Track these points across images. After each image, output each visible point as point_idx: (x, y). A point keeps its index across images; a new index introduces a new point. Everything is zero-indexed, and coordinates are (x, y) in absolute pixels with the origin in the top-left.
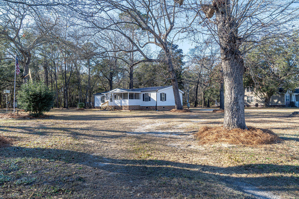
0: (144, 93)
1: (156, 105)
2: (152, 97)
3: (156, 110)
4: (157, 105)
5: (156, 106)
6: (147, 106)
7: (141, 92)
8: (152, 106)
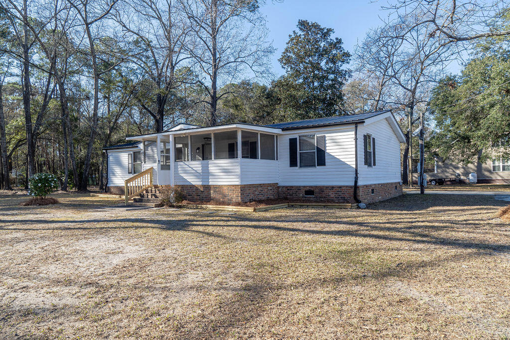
0: (295, 134)
1: (356, 182)
2: (331, 149)
3: (358, 201)
4: (360, 183)
5: (356, 187)
6: (311, 187)
7: (283, 130)
8: (333, 187)
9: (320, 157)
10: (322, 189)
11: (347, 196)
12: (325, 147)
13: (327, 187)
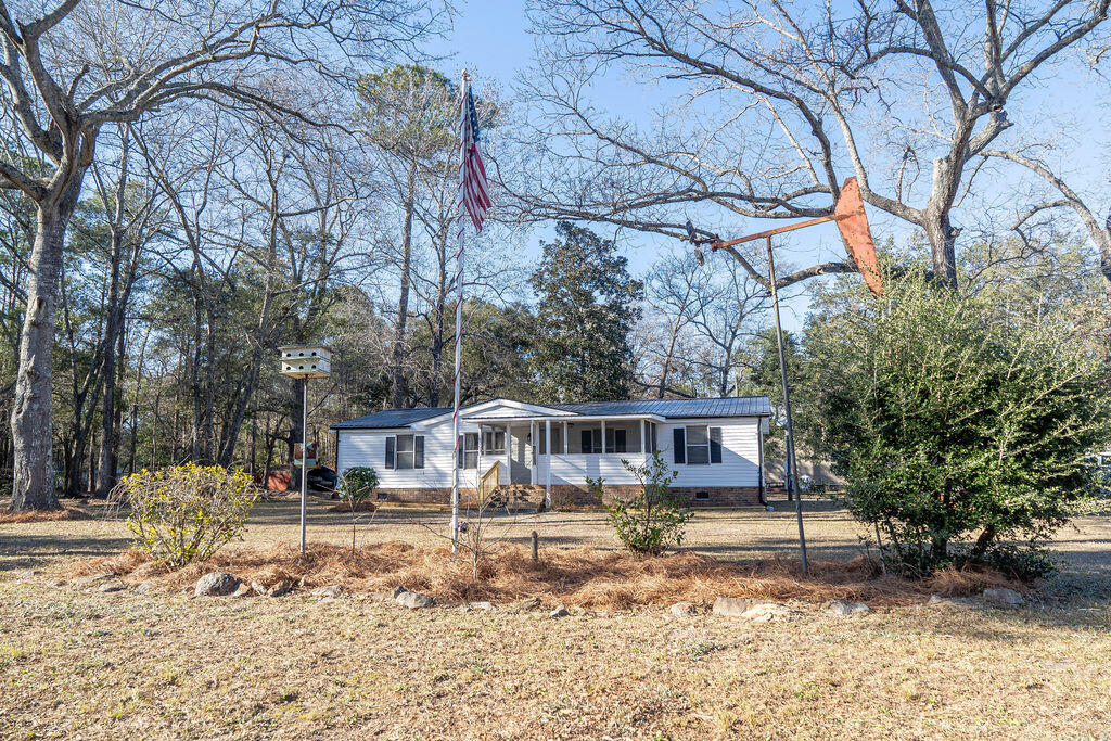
0: (682, 424)
1: (760, 482)
2: (727, 443)
3: (764, 503)
5: (760, 488)
6: (705, 488)
7: (667, 418)
8: (732, 489)
9: (716, 452)
10: (719, 490)
11: (749, 498)
12: (721, 440)
13: (725, 488)
